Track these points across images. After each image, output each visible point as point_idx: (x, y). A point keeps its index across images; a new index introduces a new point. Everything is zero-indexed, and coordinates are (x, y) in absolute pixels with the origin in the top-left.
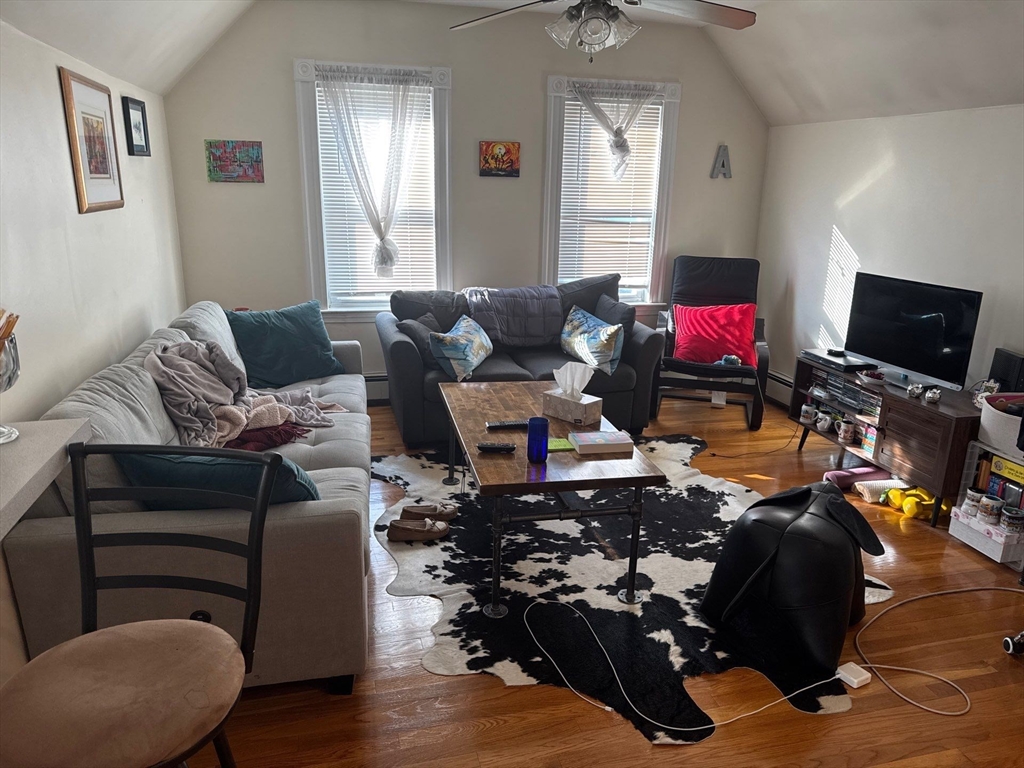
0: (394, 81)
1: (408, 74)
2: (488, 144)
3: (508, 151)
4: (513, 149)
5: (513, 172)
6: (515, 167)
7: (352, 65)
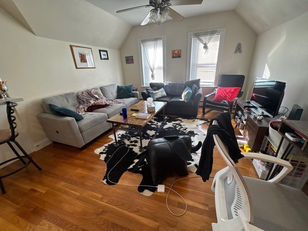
0: (154, 40)
1: (157, 38)
2: (174, 51)
3: (178, 52)
4: (180, 51)
5: (179, 57)
6: (180, 55)
7: (147, 38)
